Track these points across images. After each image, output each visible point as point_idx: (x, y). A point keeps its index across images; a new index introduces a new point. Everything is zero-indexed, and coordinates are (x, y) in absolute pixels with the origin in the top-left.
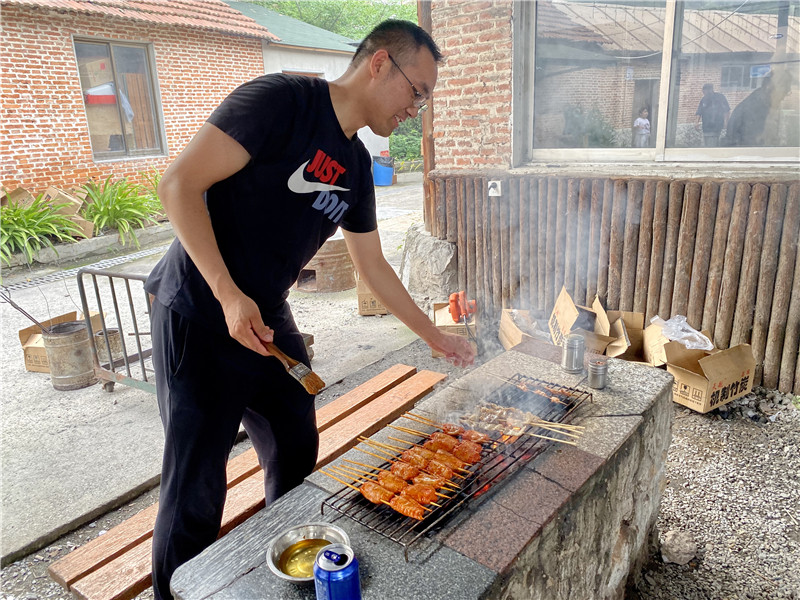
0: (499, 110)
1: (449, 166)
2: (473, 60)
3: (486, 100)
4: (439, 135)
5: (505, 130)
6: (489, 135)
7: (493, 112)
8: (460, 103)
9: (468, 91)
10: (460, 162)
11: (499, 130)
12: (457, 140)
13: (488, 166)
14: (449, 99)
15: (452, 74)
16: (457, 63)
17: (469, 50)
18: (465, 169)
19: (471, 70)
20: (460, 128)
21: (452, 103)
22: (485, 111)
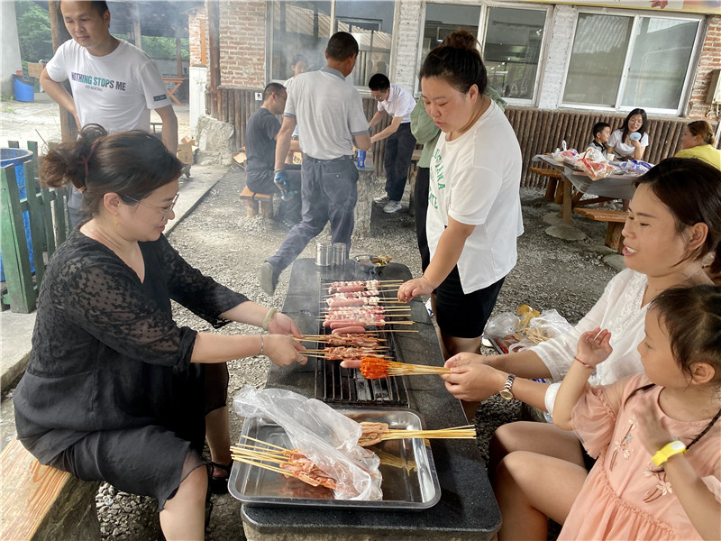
0: (258, 60)
1: (230, 84)
2: (245, 34)
3: (251, 54)
4: (224, 68)
5: (261, 69)
6: (253, 71)
7: (255, 60)
8: (236, 53)
9: (240, 49)
10: (236, 82)
11: (258, 69)
12: (234, 71)
13: (252, 85)
14: (229, 51)
15: (232, 38)
16: (235, 33)
17: (243, 29)
18: (239, 86)
19: (243, 38)
20: (236, 66)
21: (232, 53)
22: (251, 59)
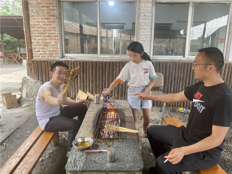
0: (55, 42)
1: (38, 58)
2: (45, 28)
3: (50, 39)
4: (34, 48)
5: (57, 48)
6: (52, 49)
7: (53, 43)
8: (41, 39)
9: (44, 36)
10: (42, 57)
11: (55, 48)
12: (41, 50)
13: (52, 58)
14: (37, 38)
15: (38, 31)
16: (39, 28)
17: (44, 25)
18: (44, 59)
19: (45, 30)
20: (42, 47)
22: (50, 43)
